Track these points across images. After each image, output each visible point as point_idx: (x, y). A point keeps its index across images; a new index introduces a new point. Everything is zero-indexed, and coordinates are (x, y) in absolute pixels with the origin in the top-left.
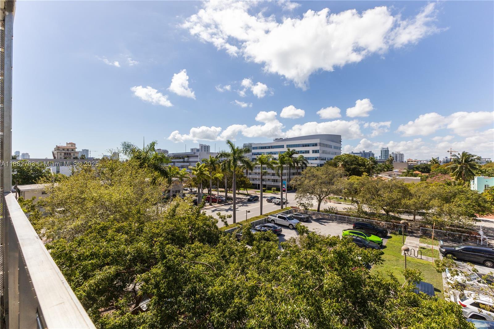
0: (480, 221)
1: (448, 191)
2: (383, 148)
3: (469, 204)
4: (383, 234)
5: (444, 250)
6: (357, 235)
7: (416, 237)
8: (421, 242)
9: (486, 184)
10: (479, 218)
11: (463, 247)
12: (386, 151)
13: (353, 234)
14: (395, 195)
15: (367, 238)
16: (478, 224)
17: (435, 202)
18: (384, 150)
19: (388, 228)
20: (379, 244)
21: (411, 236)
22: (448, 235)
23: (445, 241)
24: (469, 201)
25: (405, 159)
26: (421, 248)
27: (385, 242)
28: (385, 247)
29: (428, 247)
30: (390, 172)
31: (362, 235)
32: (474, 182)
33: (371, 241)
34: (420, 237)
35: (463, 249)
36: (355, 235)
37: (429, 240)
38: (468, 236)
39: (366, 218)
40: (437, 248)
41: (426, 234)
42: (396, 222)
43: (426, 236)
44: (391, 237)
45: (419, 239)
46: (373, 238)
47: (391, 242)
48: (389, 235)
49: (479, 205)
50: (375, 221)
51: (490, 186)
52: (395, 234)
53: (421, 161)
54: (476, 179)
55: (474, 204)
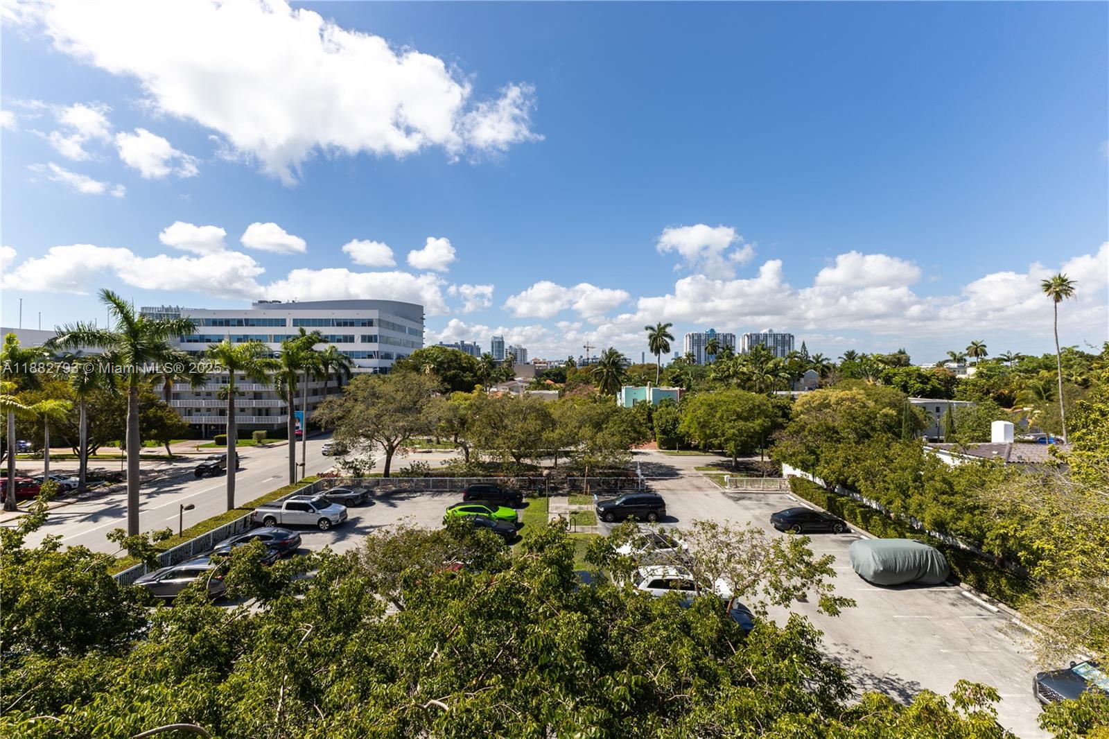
0: (636, 454)
2: (495, 338)
3: (624, 430)
4: (515, 501)
5: (602, 509)
6: (475, 514)
7: (562, 495)
8: (571, 503)
9: (635, 397)
10: (634, 450)
11: (624, 499)
12: (499, 342)
13: (467, 513)
14: (533, 424)
15: (493, 514)
16: (636, 459)
17: (587, 431)
18: (497, 340)
19: (521, 487)
20: (512, 521)
21: (556, 496)
22: (603, 483)
23: (599, 494)
24: (625, 425)
25: (530, 358)
26: (573, 513)
27: (522, 515)
28: (521, 525)
29: (580, 508)
30: (511, 382)
31: (483, 510)
32: (621, 394)
33: (499, 519)
34: (568, 494)
35: (623, 502)
36: (471, 513)
37: (580, 497)
38: (625, 480)
39: (483, 476)
40: (592, 508)
41: (575, 490)
42: (533, 475)
43: (576, 491)
44: (527, 505)
45: (567, 498)
46: (504, 512)
47: (529, 513)
48: (524, 500)
49: (635, 431)
50: (499, 478)
51: (639, 401)
52: (533, 497)
53: (551, 362)
54: (623, 391)
55: (629, 429)
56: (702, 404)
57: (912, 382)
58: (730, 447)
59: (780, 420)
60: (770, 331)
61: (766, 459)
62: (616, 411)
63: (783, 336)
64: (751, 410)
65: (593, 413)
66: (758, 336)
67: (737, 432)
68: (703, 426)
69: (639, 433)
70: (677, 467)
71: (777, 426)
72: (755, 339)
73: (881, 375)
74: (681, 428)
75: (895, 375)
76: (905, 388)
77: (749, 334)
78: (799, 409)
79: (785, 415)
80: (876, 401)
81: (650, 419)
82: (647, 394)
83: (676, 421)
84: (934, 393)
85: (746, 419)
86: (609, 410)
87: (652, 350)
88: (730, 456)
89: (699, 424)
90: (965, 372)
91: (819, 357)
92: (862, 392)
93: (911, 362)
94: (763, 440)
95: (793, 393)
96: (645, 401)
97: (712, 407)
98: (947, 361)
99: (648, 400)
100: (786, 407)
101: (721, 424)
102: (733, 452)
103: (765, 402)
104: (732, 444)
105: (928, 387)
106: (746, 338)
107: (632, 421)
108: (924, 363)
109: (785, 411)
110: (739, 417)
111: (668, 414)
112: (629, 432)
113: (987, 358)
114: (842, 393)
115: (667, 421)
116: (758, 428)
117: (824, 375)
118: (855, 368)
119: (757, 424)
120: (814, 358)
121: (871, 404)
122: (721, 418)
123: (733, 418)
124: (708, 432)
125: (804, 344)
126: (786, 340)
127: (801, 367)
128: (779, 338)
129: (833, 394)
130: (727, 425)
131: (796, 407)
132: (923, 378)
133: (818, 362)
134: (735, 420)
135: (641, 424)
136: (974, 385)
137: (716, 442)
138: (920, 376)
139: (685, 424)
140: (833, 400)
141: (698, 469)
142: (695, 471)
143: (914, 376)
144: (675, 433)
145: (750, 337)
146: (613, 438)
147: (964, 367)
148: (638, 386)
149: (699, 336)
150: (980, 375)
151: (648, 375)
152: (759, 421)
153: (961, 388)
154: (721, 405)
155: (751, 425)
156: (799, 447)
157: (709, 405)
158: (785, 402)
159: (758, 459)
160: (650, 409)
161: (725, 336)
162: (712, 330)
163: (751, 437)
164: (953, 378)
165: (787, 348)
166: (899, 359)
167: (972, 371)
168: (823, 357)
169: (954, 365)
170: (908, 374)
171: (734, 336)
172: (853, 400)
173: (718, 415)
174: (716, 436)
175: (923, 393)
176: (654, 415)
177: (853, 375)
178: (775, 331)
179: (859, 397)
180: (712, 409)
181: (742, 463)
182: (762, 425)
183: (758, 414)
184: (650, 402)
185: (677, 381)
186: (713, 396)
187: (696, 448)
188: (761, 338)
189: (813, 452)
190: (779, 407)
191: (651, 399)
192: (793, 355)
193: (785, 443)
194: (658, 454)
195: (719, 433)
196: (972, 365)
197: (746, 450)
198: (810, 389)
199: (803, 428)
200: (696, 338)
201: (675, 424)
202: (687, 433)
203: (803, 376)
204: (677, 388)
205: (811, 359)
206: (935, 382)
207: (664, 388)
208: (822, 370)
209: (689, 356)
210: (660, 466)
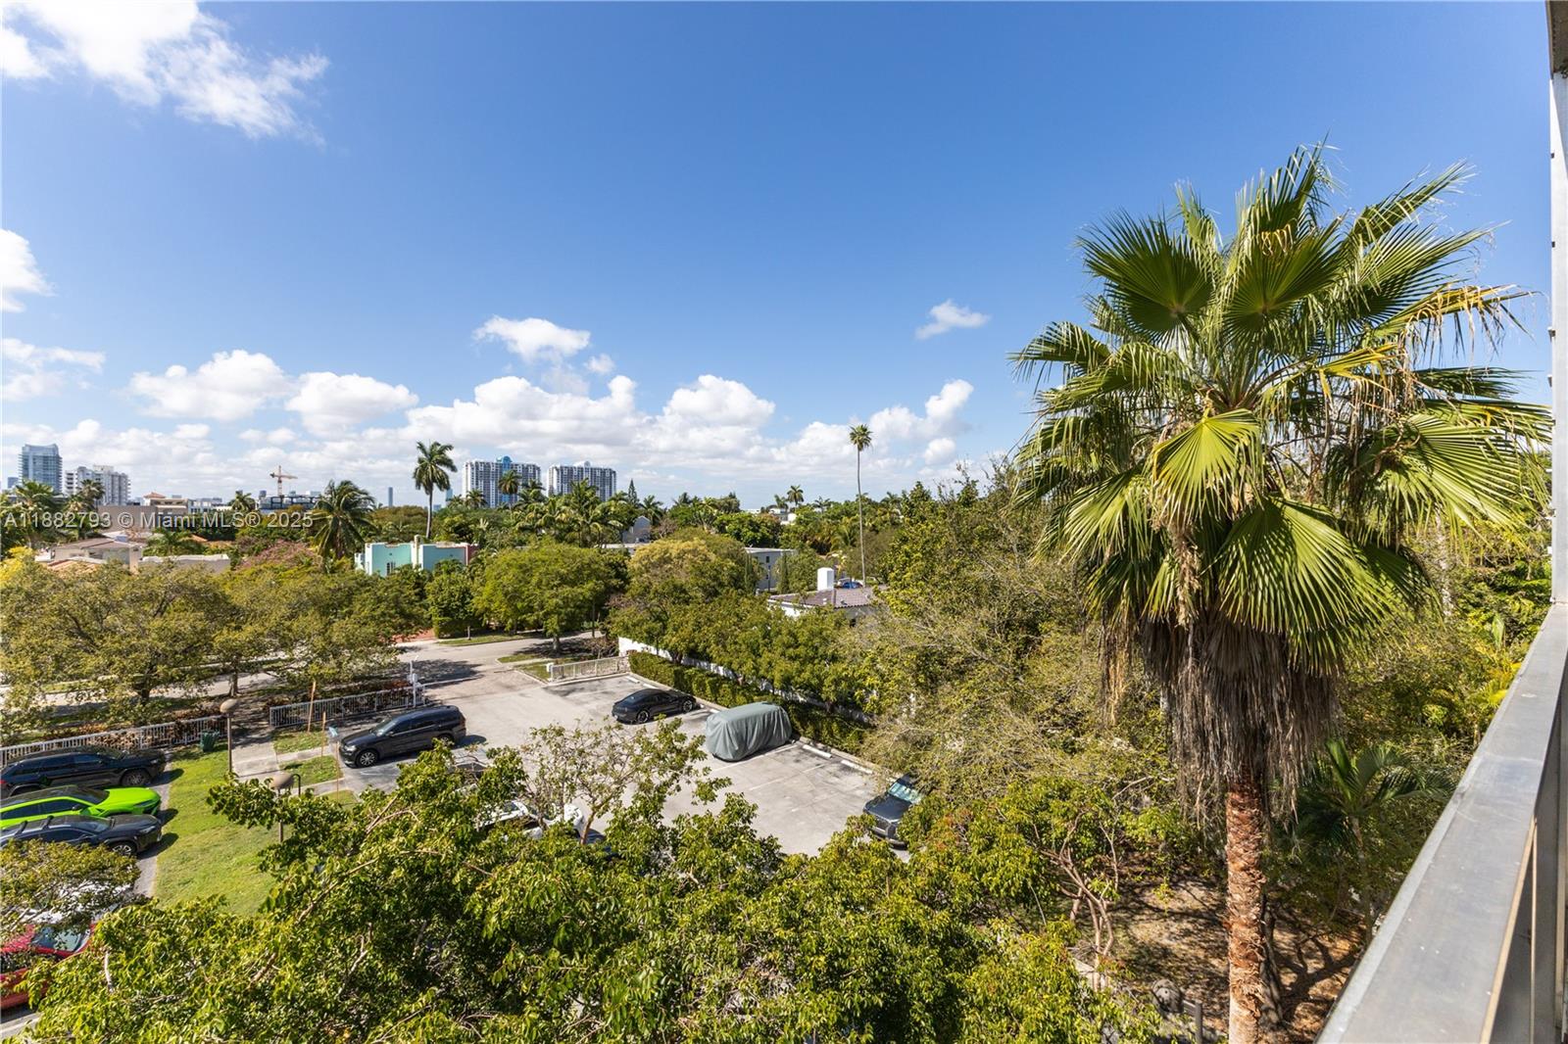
0: (403, 650)
1: (332, 587)
2: (32, 448)
3: (383, 614)
4: (147, 769)
5: (352, 748)
6: (45, 816)
7: (260, 741)
8: (280, 752)
9: (390, 559)
10: (400, 645)
11: (393, 724)
12: (45, 458)
13: (18, 821)
15: (93, 809)
16: (403, 658)
17: (311, 622)
18: (40, 454)
19: (156, 743)
20: (148, 811)
21: (244, 745)
22: (345, 706)
23: (338, 724)
24: (383, 606)
26: (288, 767)
27: (167, 795)
28: (171, 814)
29: (303, 756)
30: (95, 541)
31: (68, 805)
32: (363, 557)
33: (112, 814)
34: (273, 737)
35: (395, 729)
36: (30, 819)
37: (303, 737)
38: (388, 695)
39: (45, 738)
40: (331, 750)
41: (285, 724)
42: (186, 716)
43: (288, 728)
44: (178, 773)
45: (271, 745)
46: (120, 798)
47: (186, 788)
48: (168, 767)
49: (402, 614)
50: (95, 736)
51: (398, 565)
52: (189, 756)
53: (192, 502)
54: (368, 551)
55: (393, 612)
56: (508, 565)
57: (745, 530)
58: (553, 623)
59: (614, 582)
60: (587, 464)
61: (598, 634)
62: (366, 584)
63: (603, 472)
64: (579, 570)
65: (321, 589)
66: (571, 470)
67: (561, 602)
68: (512, 597)
69: (409, 617)
70: (471, 661)
71: (610, 590)
72: (567, 474)
73: (716, 522)
74: (477, 603)
75: (729, 522)
76: (738, 536)
77: (558, 466)
78: (636, 566)
79: (619, 575)
80: (715, 552)
81: (422, 595)
82: (413, 554)
83: (466, 594)
84: (763, 542)
85: (573, 584)
86: (352, 583)
87: (418, 485)
88: (551, 636)
89: (506, 595)
90: (786, 519)
91: (651, 500)
92: (703, 542)
93: (740, 508)
94: (597, 609)
95: (626, 546)
96: (410, 566)
97: (526, 570)
98: (771, 507)
99: (414, 564)
100: (620, 565)
101: (538, 592)
102: (555, 630)
103: (597, 559)
104: (554, 619)
105: (759, 535)
106: (555, 472)
107: (397, 597)
108: (751, 507)
109: (618, 570)
110: (564, 581)
111: (451, 583)
112: (391, 616)
113: (804, 504)
114: (683, 545)
115: (451, 595)
116: (588, 594)
117: (655, 523)
118: (690, 513)
119: (586, 589)
120: (645, 501)
121: (713, 557)
122: (539, 585)
123: (556, 583)
124: (519, 605)
125: (632, 484)
126: (606, 477)
127: (631, 512)
128: (598, 474)
129: (675, 546)
130: (547, 594)
131: (633, 564)
132: (755, 526)
133: (649, 506)
134: (560, 585)
135: (411, 603)
136: (796, 532)
137: (531, 618)
138: (751, 523)
139: (484, 597)
140: (674, 553)
141: (503, 660)
142: (500, 665)
143: (747, 522)
144: (466, 612)
145: (560, 470)
146: (364, 629)
147: (786, 513)
148: (393, 542)
149: (487, 465)
150: (799, 521)
151: (409, 524)
152: (590, 585)
153: (785, 535)
154: (538, 566)
155: (579, 590)
156: (644, 615)
157: (521, 567)
158: (618, 558)
159: (587, 635)
160: (418, 578)
161: (526, 469)
162: (507, 459)
163: (579, 607)
164: (778, 524)
165: (607, 487)
166: (730, 504)
167: (792, 517)
168: (654, 501)
169: (777, 511)
170: (741, 522)
171: (538, 469)
172: (694, 552)
173: (534, 581)
174: (530, 610)
175: (754, 543)
176: (429, 587)
177: (687, 523)
178: (593, 465)
179: (701, 548)
180: (524, 572)
181: (565, 644)
182: (594, 590)
183: (589, 576)
184: (418, 567)
185: (462, 532)
186: (525, 553)
187: (500, 630)
188: (575, 473)
189: (658, 619)
190: (610, 565)
191: (421, 561)
192: (620, 497)
193: (625, 611)
194: (437, 647)
195: (536, 605)
196: (793, 511)
197: (571, 626)
198: (641, 540)
199: (647, 589)
200: (481, 468)
201: (464, 598)
202: (487, 609)
203: (633, 525)
204: (464, 544)
205: (642, 502)
206: (764, 530)
207: (441, 545)
208: (654, 517)
209: (475, 495)
210: (444, 665)
